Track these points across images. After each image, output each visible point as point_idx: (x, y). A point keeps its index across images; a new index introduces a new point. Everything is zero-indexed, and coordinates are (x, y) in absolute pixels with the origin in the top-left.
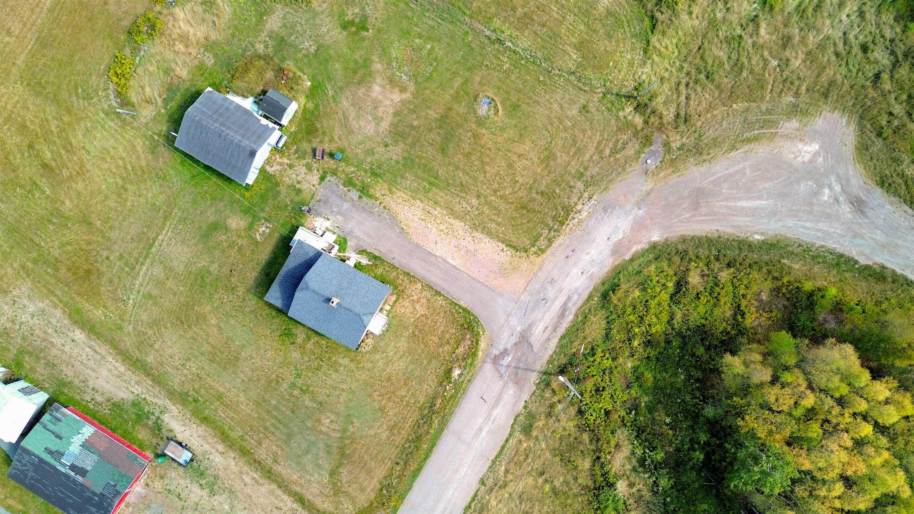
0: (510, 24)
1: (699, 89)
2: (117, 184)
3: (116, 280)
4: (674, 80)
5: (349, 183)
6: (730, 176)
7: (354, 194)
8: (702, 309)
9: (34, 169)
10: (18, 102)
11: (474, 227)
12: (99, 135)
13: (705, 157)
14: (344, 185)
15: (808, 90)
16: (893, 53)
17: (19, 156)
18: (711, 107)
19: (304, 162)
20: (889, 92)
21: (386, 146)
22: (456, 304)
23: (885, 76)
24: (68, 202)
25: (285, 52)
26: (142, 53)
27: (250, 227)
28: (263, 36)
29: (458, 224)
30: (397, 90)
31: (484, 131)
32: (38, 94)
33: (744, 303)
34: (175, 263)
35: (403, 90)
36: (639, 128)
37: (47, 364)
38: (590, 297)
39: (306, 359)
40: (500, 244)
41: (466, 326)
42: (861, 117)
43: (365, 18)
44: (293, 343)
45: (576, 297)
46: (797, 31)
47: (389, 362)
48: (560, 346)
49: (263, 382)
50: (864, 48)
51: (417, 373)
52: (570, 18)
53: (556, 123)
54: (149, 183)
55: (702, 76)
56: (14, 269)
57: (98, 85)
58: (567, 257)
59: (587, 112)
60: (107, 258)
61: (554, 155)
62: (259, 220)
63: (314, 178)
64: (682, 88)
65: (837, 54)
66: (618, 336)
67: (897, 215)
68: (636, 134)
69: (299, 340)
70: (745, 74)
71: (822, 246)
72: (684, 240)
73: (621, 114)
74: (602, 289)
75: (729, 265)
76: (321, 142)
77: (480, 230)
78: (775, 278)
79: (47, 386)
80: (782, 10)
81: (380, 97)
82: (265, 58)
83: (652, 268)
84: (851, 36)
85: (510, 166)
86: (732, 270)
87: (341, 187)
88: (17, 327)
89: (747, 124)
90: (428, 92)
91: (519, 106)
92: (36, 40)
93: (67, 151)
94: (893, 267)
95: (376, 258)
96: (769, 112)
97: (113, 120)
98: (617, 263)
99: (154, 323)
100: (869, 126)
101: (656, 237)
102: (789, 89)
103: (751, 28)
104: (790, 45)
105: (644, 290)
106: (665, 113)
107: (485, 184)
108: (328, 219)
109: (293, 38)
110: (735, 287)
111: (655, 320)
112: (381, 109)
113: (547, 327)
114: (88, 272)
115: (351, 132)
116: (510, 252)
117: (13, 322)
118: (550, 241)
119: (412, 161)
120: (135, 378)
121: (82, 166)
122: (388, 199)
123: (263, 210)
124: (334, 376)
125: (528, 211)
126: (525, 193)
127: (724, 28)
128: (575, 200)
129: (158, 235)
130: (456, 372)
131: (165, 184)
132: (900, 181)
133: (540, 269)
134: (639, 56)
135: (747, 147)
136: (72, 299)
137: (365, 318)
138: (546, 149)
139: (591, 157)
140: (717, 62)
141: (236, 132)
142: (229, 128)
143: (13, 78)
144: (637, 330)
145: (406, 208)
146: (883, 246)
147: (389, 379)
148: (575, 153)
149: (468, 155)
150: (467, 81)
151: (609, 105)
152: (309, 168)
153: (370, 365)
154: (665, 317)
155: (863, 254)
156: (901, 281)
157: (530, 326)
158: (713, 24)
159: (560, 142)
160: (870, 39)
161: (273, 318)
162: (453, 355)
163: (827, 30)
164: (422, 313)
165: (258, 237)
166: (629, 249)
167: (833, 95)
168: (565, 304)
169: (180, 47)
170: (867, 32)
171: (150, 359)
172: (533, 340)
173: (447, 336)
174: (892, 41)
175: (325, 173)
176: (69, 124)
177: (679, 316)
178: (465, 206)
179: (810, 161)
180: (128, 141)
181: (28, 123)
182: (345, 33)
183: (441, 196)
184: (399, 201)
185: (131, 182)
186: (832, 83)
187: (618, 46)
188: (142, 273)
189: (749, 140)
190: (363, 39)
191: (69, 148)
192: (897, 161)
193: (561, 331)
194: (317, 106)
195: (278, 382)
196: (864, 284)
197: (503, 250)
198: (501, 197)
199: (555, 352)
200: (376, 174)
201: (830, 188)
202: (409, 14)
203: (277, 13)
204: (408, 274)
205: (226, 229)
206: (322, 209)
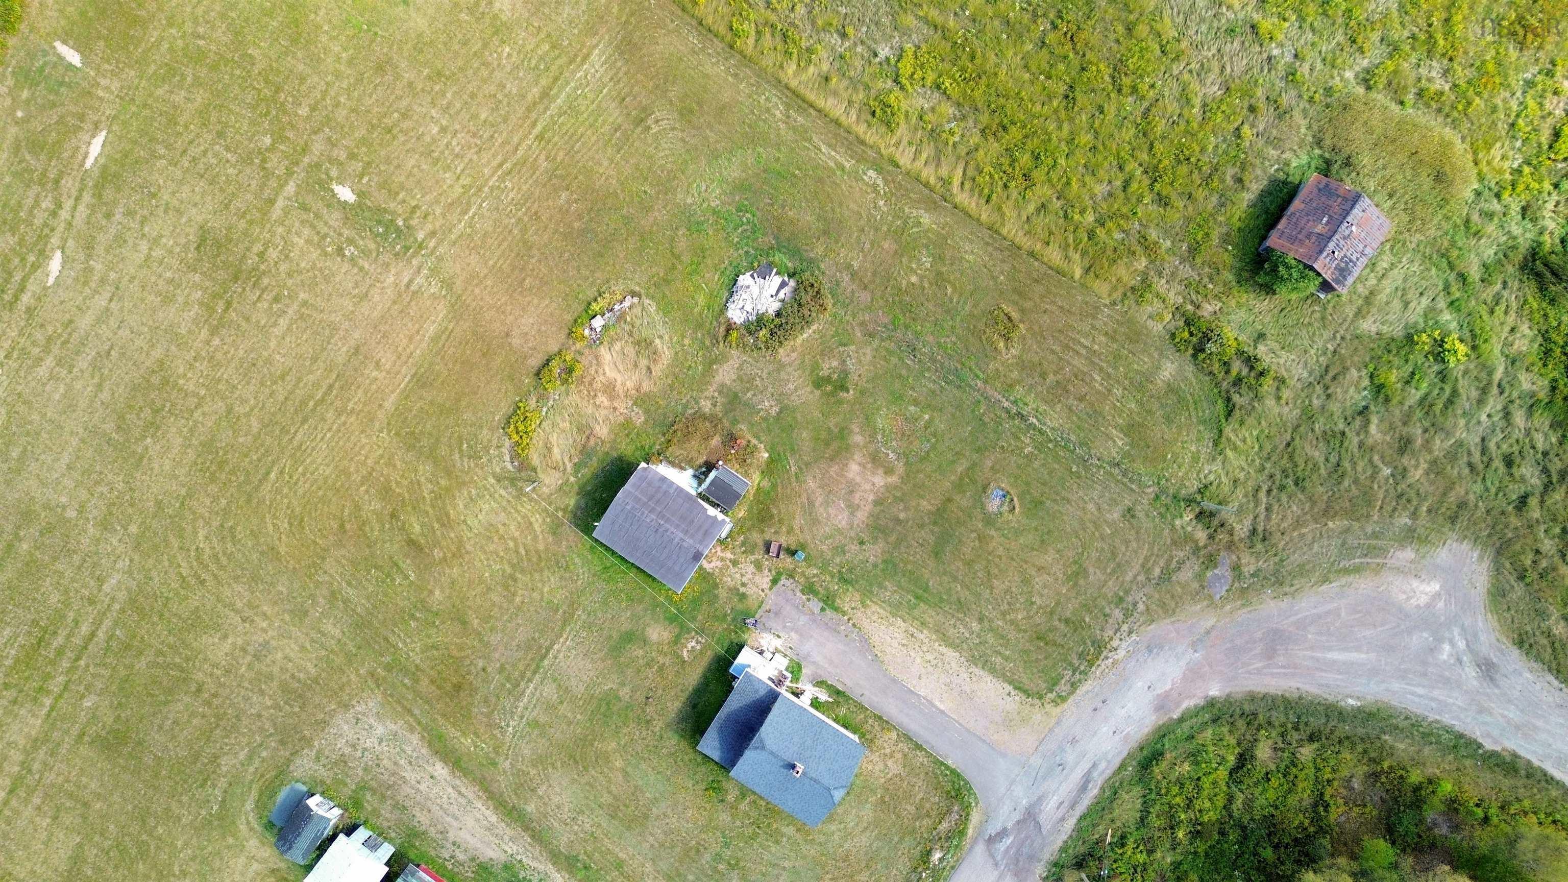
0: (1037, 395)
1: (1284, 498)
2: (504, 571)
3: (494, 700)
4: (1251, 484)
5: (810, 589)
6: (1320, 617)
7: (815, 605)
8: (1271, 795)
9: (396, 546)
10: (382, 456)
11: (973, 660)
12: (486, 507)
13: (1287, 589)
14: (802, 591)
15: (1429, 511)
16: (1545, 471)
17: (377, 527)
18: (1298, 523)
19: (752, 558)
20: (1537, 521)
21: (862, 543)
22: (942, 763)
23: (1533, 502)
24: (437, 593)
25: (737, 413)
26: (551, 402)
27: (676, 640)
28: (711, 391)
29: (951, 654)
30: (881, 471)
31: (993, 532)
32: (410, 448)
33: (1329, 791)
34: (573, 682)
35: (889, 471)
36: (1201, 544)
37: (396, 806)
38: (1122, 766)
39: (738, 823)
40: (1006, 685)
41: (953, 793)
42: (1499, 552)
43: (845, 373)
44: (722, 801)
45: (1103, 765)
46: (1420, 431)
47: (848, 835)
48: (1078, 829)
49: (678, 849)
50: (1509, 462)
51: (884, 853)
52: (1118, 392)
53: (1091, 529)
54: (546, 573)
55: (1290, 481)
56: (358, 675)
57: (490, 441)
58: (1095, 710)
59: (1133, 516)
60: (484, 670)
61: (1085, 571)
62: (689, 632)
63: (764, 581)
64: (1262, 495)
65: (1470, 465)
66: (1155, 821)
67: (1538, 687)
68: (1196, 550)
69: (730, 798)
70: (1346, 483)
71: (1437, 722)
72: (1252, 697)
73: (1178, 522)
74: (1140, 756)
75: (1311, 739)
76: (776, 533)
77: (980, 665)
78: (1372, 760)
79: (393, 835)
80: (1401, 403)
81: (858, 479)
82: (713, 419)
83: (1209, 733)
84: (1492, 445)
85: (1026, 581)
86: (1316, 745)
87: (799, 594)
88: (359, 754)
89: (1346, 550)
90: (921, 476)
91: (1041, 503)
92: (413, 376)
93: (443, 525)
94: (1529, 757)
95: (838, 693)
96: (1375, 535)
97: (505, 488)
98: (1161, 723)
99: (539, 761)
100: (1508, 565)
101: (1215, 691)
102: (1405, 508)
103: (1358, 422)
104: (1409, 451)
105: (1197, 763)
106: (1238, 527)
107: (991, 603)
108: (779, 637)
109: (749, 395)
110: (1318, 770)
111: (1207, 804)
112: (857, 496)
113: (1062, 803)
114: (458, 687)
115: (815, 522)
116: (1018, 697)
117: (354, 746)
118: (1074, 686)
119: (895, 566)
120: (509, 832)
121: (460, 544)
122: (859, 614)
123: (694, 619)
124: (773, 849)
125: (1046, 644)
126: (1043, 619)
127: (1322, 420)
128: (1111, 633)
129: (553, 644)
130: (937, 856)
131: (567, 575)
132: (1544, 641)
133: (1058, 723)
134: (1206, 448)
135: (1344, 580)
136: (434, 720)
138: (1075, 562)
139: (1135, 577)
140: (1310, 466)
141: (677, 526)
142: (668, 520)
143: (377, 425)
144: (1183, 816)
145: (883, 627)
146: (1517, 728)
147: (846, 859)
148: (1114, 571)
149: (969, 564)
150: (974, 465)
151: (1163, 510)
152: (758, 566)
153: (822, 838)
154: (1220, 802)
155: (1489, 735)
156: (1539, 775)
157: (1040, 800)
158: (1308, 416)
159: (1094, 555)
160: (1516, 448)
161: (698, 765)
162: (934, 833)
163: (1460, 434)
164: (896, 772)
165: (685, 654)
166: (1178, 705)
167: (1463, 521)
168: (1089, 772)
169: (602, 399)
170: (1512, 440)
171: (531, 808)
172: (1042, 819)
173: (928, 805)
174: (1545, 454)
175: (779, 574)
176: (448, 490)
177: (1239, 802)
178: (962, 630)
179: (1428, 606)
180: (523, 517)
181: (394, 485)
182: (818, 393)
183: (930, 615)
184: (875, 618)
185: (523, 571)
186: (1462, 505)
187: (1179, 433)
188: (528, 692)
189: (1346, 571)
190: (840, 402)
191: (446, 522)
192: (1542, 614)
193: (1080, 809)
194: (774, 486)
195: (698, 851)
196: (1488, 775)
197: (1009, 694)
198: (1012, 622)
199: (1071, 836)
200: (845, 581)
201: (1452, 643)
202: (904, 372)
203: (731, 362)
204: (880, 718)
205: (645, 642)
206: (773, 623)
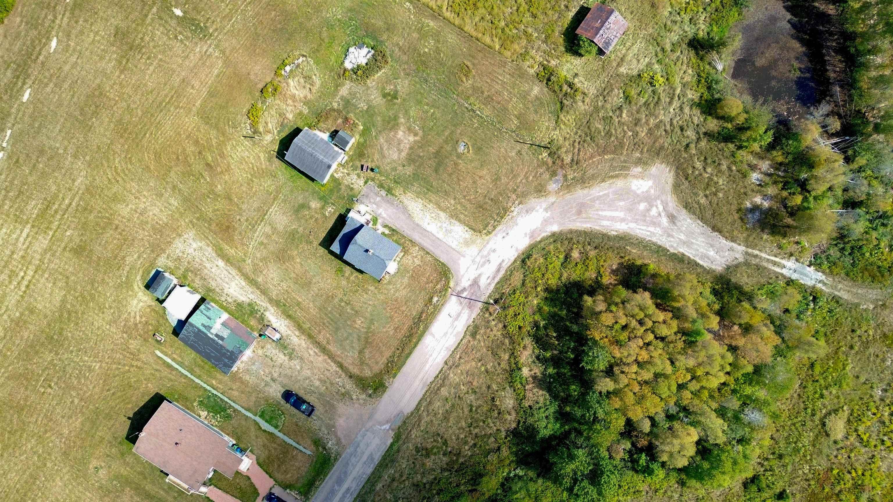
0: (480, 101)
1: (586, 145)
2: (248, 177)
3: (244, 233)
4: (572, 139)
5: (381, 186)
6: (601, 196)
7: (383, 193)
8: (578, 272)
9: (201, 166)
10: (195, 127)
11: (452, 216)
12: (240, 150)
13: (587, 185)
14: (378, 187)
15: (647, 151)
16: (698, 133)
17: (193, 158)
18: (592, 157)
19: (356, 172)
20: (694, 154)
21: (404, 166)
22: (438, 260)
23: (692, 146)
24: (219, 186)
25: (349, 108)
26: (267, 104)
27: (323, 208)
28: (337, 99)
29: (442, 214)
30: (412, 134)
31: (460, 161)
32: (207, 123)
33: (602, 270)
34: (278, 225)
35: (416, 135)
36: (550, 166)
37: (201, 278)
38: (515, 261)
39: (350, 285)
40: (465, 227)
41: (443, 273)
42: (677, 168)
43: (396, 92)
44: (343, 276)
45: (507, 260)
46: (644, 116)
47: (397, 290)
48: (496, 288)
49: (324, 297)
50: (682, 129)
51: (413, 298)
52: (515, 100)
53: (503, 160)
54: (266, 178)
55: (588, 138)
56: (185, 222)
57: (241, 121)
58: (504, 237)
59: (521, 154)
60: (239, 220)
61: (500, 178)
62: (328, 204)
63: (361, 182)
64: (576, 144)
65: (665, 131)
66: (529, 284)
67: (693, 225)
68: (548, 169)
69: (347, 275)
70: (613, 139)
71: (650, 241)
72: (571, 231)
73: (540, 157)
74: (523, 257)
75: (596, 248)
76: (366, 161)
78: (622, 257)
79: (200, 291)
80: (636, 104)
81: (402, 138)
82: (339, 111)
83: (552, 247)
84: (675, 122)
85: (474, 182)
86: (597, 251)
87: (376, 188)
88: (185, 256)
89: (612, 168)
90: (430, 137)
91: (481, 148)
92: (208, 92)
93: (221, 157)
94: (689, 255)
95: (393, 230)
96: (625, 161)
97: (248, 141)
98: (532, 243)
99: (264, 259)
100: (681, 173)
102: (637, 149)
103: (618, 112)
104: (639, 124)
105: (546, 259)
106: (565, 158)
107: (459, 192)
109: (354, 101)
110: (598, 261)
111: (551, 276)
112: (402, 145)
113: (489, 277)
114: (228, 227)
115: (384, 157)
116: (471, 232)
117: (183, 253)
118: (495, 227)
119: (418, 176)
120: (251, 290)
121: (229, 166)
122: (402, 197)
123: (331, 198)
124: (365, 296)
126: (482, 198)
127: (603, 111)
128: (511, 204)
129: (269, 208)
130: (435, 299)
131: (275, 179)
132: (697, 206)
133: (487, 243)
134: (552, 124)
135: (611, 181)
136: (218, 242)
137: (387, 262)
138: (496, 174)
139: (521, 180)
140: (597, 131)
141: (321, 154)
142: (316, 151)
143: (193, 113)
144: (540, 281)
145: (413, 202)
146: (684, 243)
147: (396, 300)
148: (512, 178)
149: (450, 175)
150: (453, 132)
151: (534, 152)
152: (359, 176)
153: (386, 292)
154: (557, 275)
155: (672, 246)
156: (693, 263)
157: (480, 275)
158: (597, 109)
159: (504, 171)
160: (685, 123)
161: (333, 261)
162: (434, 289)
163: (661, 117)
166: (539, 235)
167: (663, 153)
168: (500, 264)
169: (290, 102)
170: (684, 120)
171: (260, 280)
172: (480, 283)
173: (432, 278)
174: (698, 125)
175: (368, 179)
176: (223, 142)
177: (565, 275)
178: (447, 204)
179: (647, 192)
180: (256, 154)
181: (200, 140)
182: (385, 100)
183: (433, 197)
184: (409, 198)
185: (256, 177)
186: (662, 148)
187: (541, 118)
188: (258, 230)
189: (612, 177)
190: (395, 104)
191: (222, 155)
192: (696, 195)
193: (497, 280)
194: (365, 141)
195: (333, 297)
196: (672, 264)
197: (467, 231)
198: (468, 200)
199: (493, 291)
201: (657, 207)
202: (422, 91)
203: (346, 86)
205: (309, 208)
206: (365, 200)
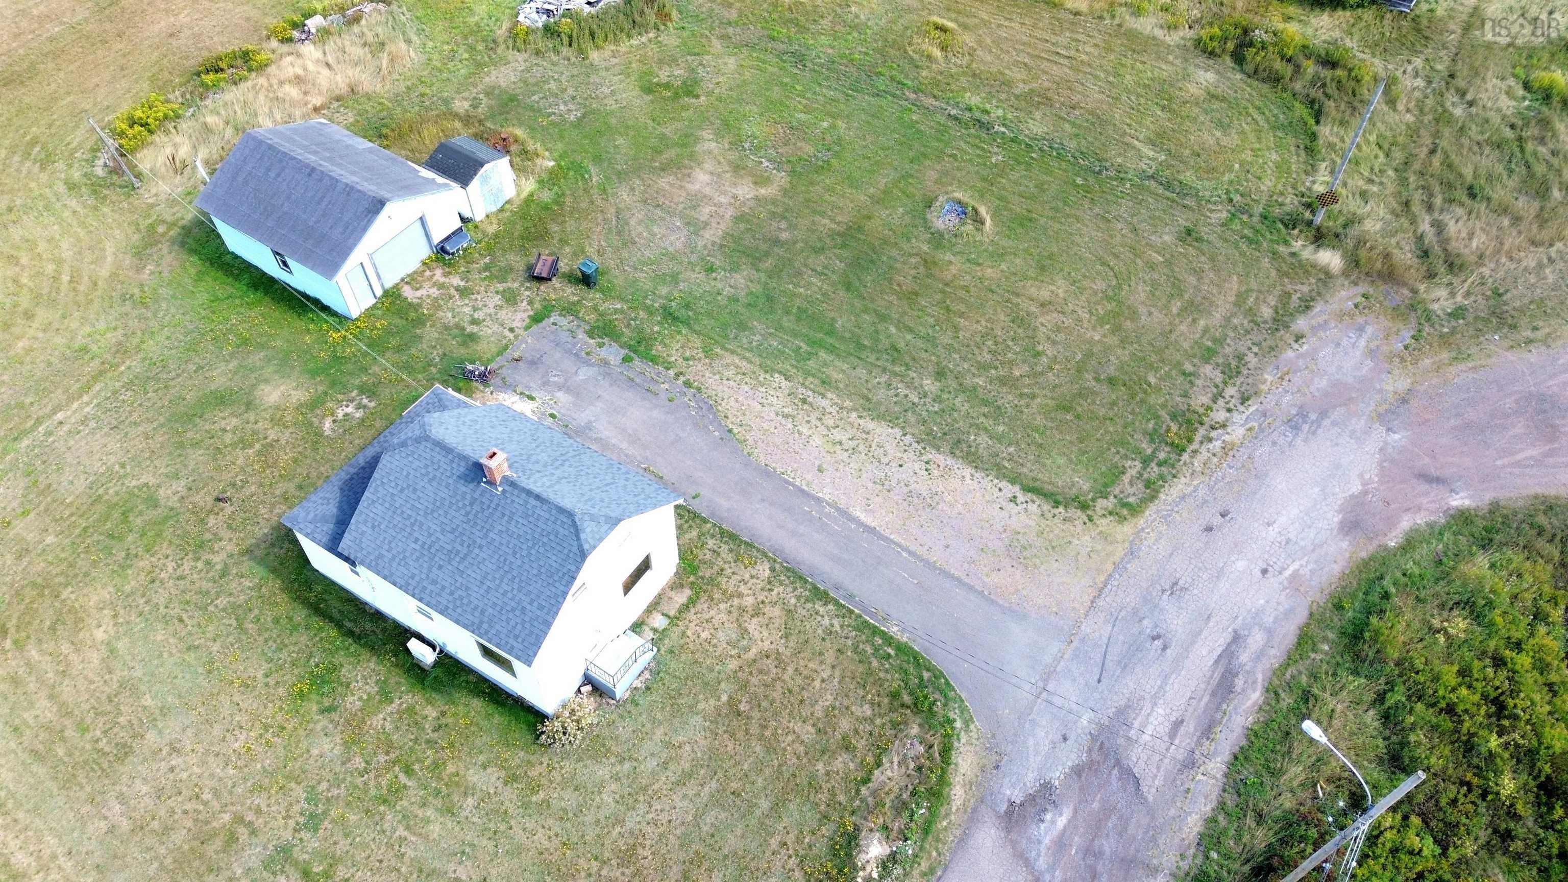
0: (1001, 102)
2: (15, 306)
4: (1392, 197)
5: (604, 330)
7: (612, 353)
13: (1529, 334)
14: (590, 333)
19: (501, 286)
21: (710, 269)
25: (511, 115)
27: (315, 405)
28: (474, 92)
29: (881, 431)
30: (747, 181)
34: (68, 477)
35: (761, 181)
38: (1305, 641)
40: (1003, 484)
41: (907, 699)
43: (694, 81)
47: (638, 793)
53: (1126, 255)
54: (96, 308)
58: (1209, 529)
59: (1198, 240)
61: (1132, 310)
62: (345, 391)
63: (519, 317)
64: (1417, 209)
72: (1547, 506)
73: (1282, 249)
74: (1338, 621)
81: (707, 191)
82: (467, 119)
85: (1021, 321)
87: (581, 336)
90: (817, 188)
91: (1031, 220)
101: (1462, 499)
107: (958, 351)
108: (531, 398)
109: (535, 97)
112: (705, 210)
113: (1178, 724)
115: (627, 243)
116: (1036, 505)
118: (1152, 490)
119: (772, 300)
122: (697, 367)
123: (364, 370)
124: (435, 829)
126: (1066, 377)
128: (1205, 400)
129: (55, 410)
130: (873, 852)
131: (136, 312)
133: (1132, 553)
134: (1297, 157)
139: (1228, 319)
145: (746, 388)
148: (1185, 310)
150: (908, 176)
151: (1249, 233)
152: (510, 298)
157: (1123, 716)
159: (1143, 289)
161: (295, 628)
164: (766, 645)
165: (328, 424)
166: (1391, 522)
168: (1228, 654)
175: (548, 308)
178: (903, 391)
182: (649, 98)
183: (840, 370)
185: (52, 305)
187: (1244, 140)
190: (685, 108)
194: (559, 197)
197: (1014, 499)
198: (1002, 381)
199: (1221, 806)
200: (676, 319)
202: (787, 81)
203: (512, 65)
204: (733, 537)
206: (522, 377)
